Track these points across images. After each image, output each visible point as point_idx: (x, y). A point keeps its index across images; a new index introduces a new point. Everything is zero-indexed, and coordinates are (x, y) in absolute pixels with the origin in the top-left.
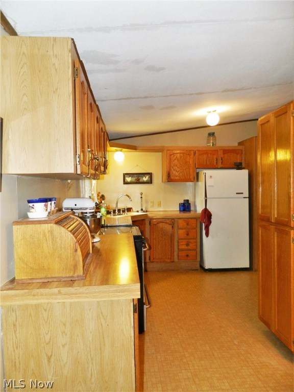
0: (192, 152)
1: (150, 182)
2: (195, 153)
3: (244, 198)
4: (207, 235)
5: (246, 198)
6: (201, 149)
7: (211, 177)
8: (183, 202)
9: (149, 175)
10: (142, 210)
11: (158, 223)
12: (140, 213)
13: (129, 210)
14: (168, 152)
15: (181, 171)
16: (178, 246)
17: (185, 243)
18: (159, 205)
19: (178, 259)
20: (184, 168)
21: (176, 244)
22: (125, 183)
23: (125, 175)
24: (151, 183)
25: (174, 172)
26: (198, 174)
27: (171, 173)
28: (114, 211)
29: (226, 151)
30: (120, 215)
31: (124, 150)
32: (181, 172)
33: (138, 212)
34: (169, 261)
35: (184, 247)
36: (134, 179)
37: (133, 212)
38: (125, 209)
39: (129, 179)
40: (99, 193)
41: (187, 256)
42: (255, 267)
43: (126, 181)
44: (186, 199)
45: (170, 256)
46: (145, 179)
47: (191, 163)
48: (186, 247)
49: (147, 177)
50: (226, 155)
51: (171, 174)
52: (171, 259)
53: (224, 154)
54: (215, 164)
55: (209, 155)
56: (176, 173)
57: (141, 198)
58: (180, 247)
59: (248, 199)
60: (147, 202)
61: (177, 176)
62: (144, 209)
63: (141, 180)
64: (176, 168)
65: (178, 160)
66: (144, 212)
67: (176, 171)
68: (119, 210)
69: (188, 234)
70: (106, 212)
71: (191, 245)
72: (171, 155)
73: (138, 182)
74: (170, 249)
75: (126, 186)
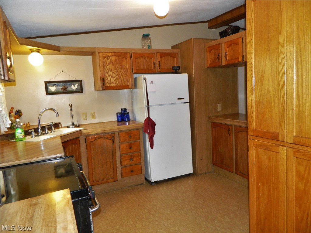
0: (128, 55)
1: (80, 91)
2: (131, 56)
3: (185, 103)
4: (152, 146)
5: (187, 103)
6: (137, 52)
7: (152, 82)
8: (120, 111)
9: (79, 83)
10: (73, 124)
11: (96, 139)
12: (72, 130)
13: (57, 126)
14: (101, 54)
15: (117, 76)
16: (121, 162)
17: (128, 158)
18: (94, 116)
19: (122, 177)
20: (120, 73)
21: (118, 160)
22: (48, 93)
23: (47, 84)
24: (82, 92)
25: (109, 78)
26: (135, 79)
27: (105, 79)
28: (36, 130)
29: (163, 54)
30: (45, 134)
31: (42, 50)
32: (117, 78)
33: (68, 127)
34: (112, 180)
35: (127, 162)
36: (60, 88)
37: (62, 127)
38: (50, 125)
39: (53, 89)
40: (12, 108)
41: (132, 171)
42: (198, 171)
43: (49, 91)
44: (124, 107)
45: (112, 176)
46: (74, 87)
47: (127, 67)
48: (130, 162)
49: (76, 85)
50: (163, 59)
51: (106, 81)
52: (114, 178)
53: (161, 57)
54: (153, 69)
55: (146, 58)
56: (112, 79)
57: (71, 110)
58: (123, 163)
59: (189, 104)
60: (78, 115)
61: (113, 83)
62: (75, 123)
63: (69, 89)
64: (111, 73)
65: (113, 64)
66: (76, 127)
67: (112, 77)
68: (43, 128)
69: (131, 148)
70: (23, 134)
71: (135, 159)
72: (104, 58)
73: (65, 91)
74: (112, 167)
75: (50, 97)
